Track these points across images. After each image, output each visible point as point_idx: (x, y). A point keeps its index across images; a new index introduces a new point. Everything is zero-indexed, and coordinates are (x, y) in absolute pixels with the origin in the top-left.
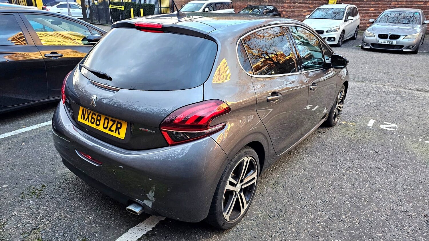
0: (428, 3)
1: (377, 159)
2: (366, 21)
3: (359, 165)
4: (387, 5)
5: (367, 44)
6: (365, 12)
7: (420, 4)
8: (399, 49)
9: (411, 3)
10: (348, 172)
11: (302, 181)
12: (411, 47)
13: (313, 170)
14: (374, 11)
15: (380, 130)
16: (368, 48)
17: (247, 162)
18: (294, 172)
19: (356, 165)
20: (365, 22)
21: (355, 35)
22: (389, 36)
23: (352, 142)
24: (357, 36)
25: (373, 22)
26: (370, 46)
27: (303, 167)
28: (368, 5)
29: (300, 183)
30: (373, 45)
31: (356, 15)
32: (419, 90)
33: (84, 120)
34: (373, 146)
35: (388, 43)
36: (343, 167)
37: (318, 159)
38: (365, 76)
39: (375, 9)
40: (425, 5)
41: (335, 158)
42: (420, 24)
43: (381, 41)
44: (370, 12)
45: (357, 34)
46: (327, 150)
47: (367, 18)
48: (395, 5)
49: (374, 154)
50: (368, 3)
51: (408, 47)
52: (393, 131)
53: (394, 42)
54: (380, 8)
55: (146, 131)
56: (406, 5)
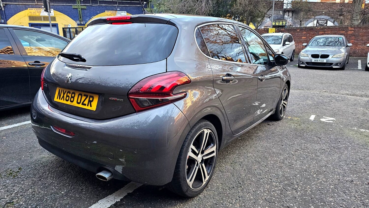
0: (348, 32)
1: (321, 143)
2: (300, 47)
3: (305, 148)
4: (316, 34)
5: (303, 63)
6: (299, 40)
7: (342, 32)
8: (329, 66)
9: (335, 32)
10: (296, 153)
11: (257, 160)
12: (339, 64)
13: (266, 152)
14: (306, 39)
15: (321, 122)
16: (304, 66)
17: (207, 134)
18: (249, 154)
19: (303, 148)
20: (300, 48)
21: (292, 57)
22: (320, 55)
23: (298, 131)
24: (293, 58)
25: (306, 46)
26: (305, 64)
27: (256, 150)
28: (300, 34)
29: (255, 162)
30: (307, 63)
31: (292, 41)
32: (350, 94)
34: (316, 134)
35: (320, 62)
36: (292, 149)
37: (270, 144)
38: (303, 85)
39: (306, 38)
40: (346, 33)
41: (284, 143)
42: (344, 46)
43: (314, 60)
44: (302, 40)
45: (294, 57)
46: (276, 137)
47: (301, 45)
48: (322, 34)
49: (317, 140)
50: (300, 33)
51: (337, 65)
52: (332, 122)
53: (325, 61)
54: (310, 37)
55: (116, 100)
56: (331, 33)
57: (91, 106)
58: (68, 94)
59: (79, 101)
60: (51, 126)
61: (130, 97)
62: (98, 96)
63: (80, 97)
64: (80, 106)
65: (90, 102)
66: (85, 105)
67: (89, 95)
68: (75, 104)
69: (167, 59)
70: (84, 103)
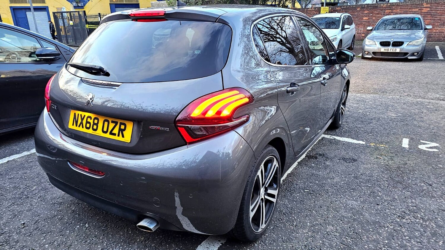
0: (423, 9)
2: (361, 30)
4: (381, 13)
5: (368, 53)
6: (359, 22)
7: (415, 10)
8: (404, 56)
9: (406, 10)
12: (416, 54)
14: (368, 20)
16: (370, 57)
20: (360, 32)
21: (351, 45)
22: (391, 43)
24: (353, 46)
25: (372, 30)
26: (372, 55)
28: (361, 14)
30: (374, 53)
31: (352, 24)
33: (76, 126)
35: (391, 51)
39: (368, 18)
40: (420, 11)
42: (422, 29)
43: (383, 49)
44: (364, 22)
45: (354, 44)
47: (361, 28)
48: (389, 13)
50: (361, 12)
51: (413, 55)
53: (398, 50)
54: (373, 17)
55: (158, 130)
56: (401, 12)
57: (123, 136)
58: (89, 120)
59: (105, 130)
60: (68, 163)
61: (179, 125)
62: (132, 123)
63: (106, 123)
64: (108, 135)
65: (121, 131)
66: (115, 134)
67: (119, 121)
68: (99, 133)
69: (221, 71)
70: (113, 132)
